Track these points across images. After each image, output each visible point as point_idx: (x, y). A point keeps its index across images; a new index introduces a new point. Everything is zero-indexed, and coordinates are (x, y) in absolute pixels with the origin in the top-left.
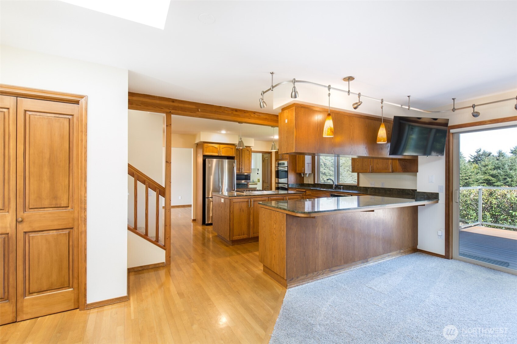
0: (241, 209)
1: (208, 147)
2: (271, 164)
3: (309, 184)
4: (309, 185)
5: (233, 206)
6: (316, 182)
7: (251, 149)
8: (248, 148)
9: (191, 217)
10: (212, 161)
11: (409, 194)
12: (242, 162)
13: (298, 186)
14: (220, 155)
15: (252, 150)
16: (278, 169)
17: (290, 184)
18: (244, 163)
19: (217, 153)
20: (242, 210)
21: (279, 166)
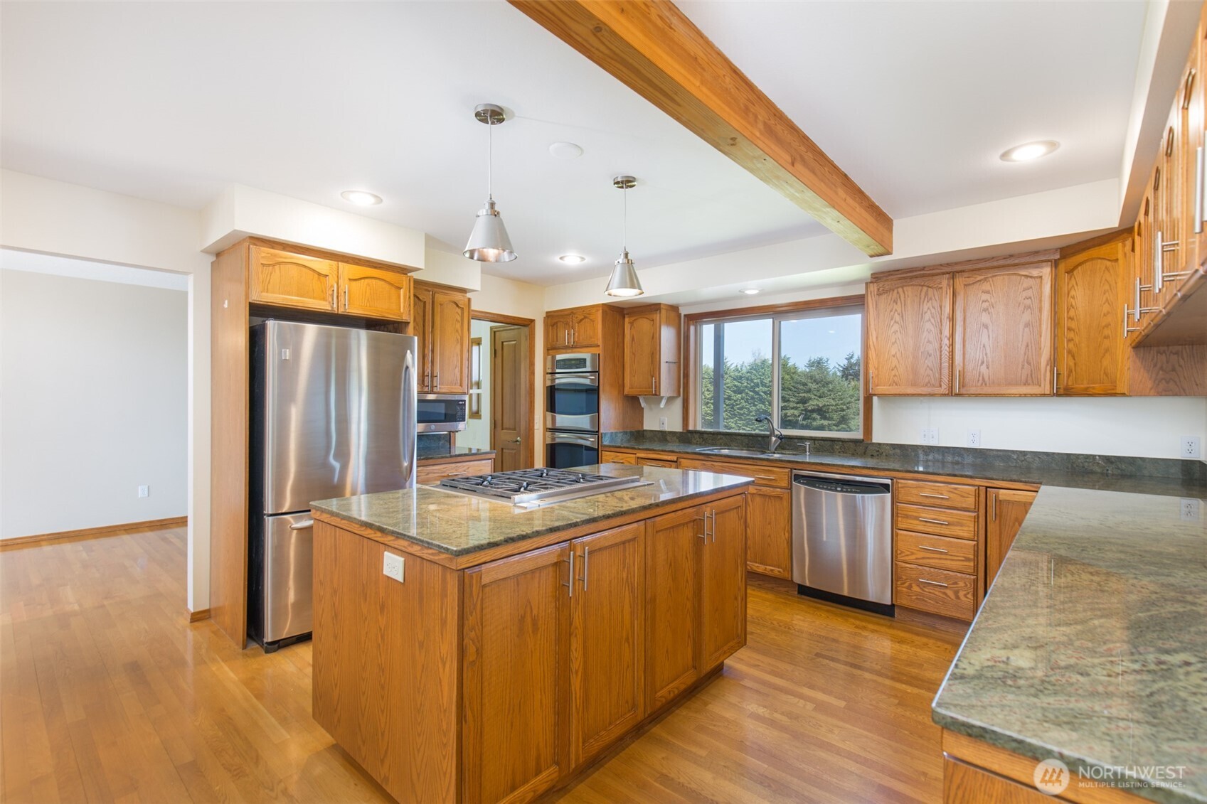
0: (523, 618)
1: (280, 263)
2: (532, 364)
3: (663, 433)
4: (663, 436)
5: (482, 609)
6: (691, 428)
7: (469, 299)
8: (458, 297)
9: (186, 590)
10: (299, 334)
11: (1092, 472)
12: (433, 351)
13: (629, 441)
14: (341, 311)
15: (473, 307)
16: (553, 380)
17: (605, 434)
18: (442, 354)
19: (324, 299)
20: (529, 619)
21: (558, 371)
